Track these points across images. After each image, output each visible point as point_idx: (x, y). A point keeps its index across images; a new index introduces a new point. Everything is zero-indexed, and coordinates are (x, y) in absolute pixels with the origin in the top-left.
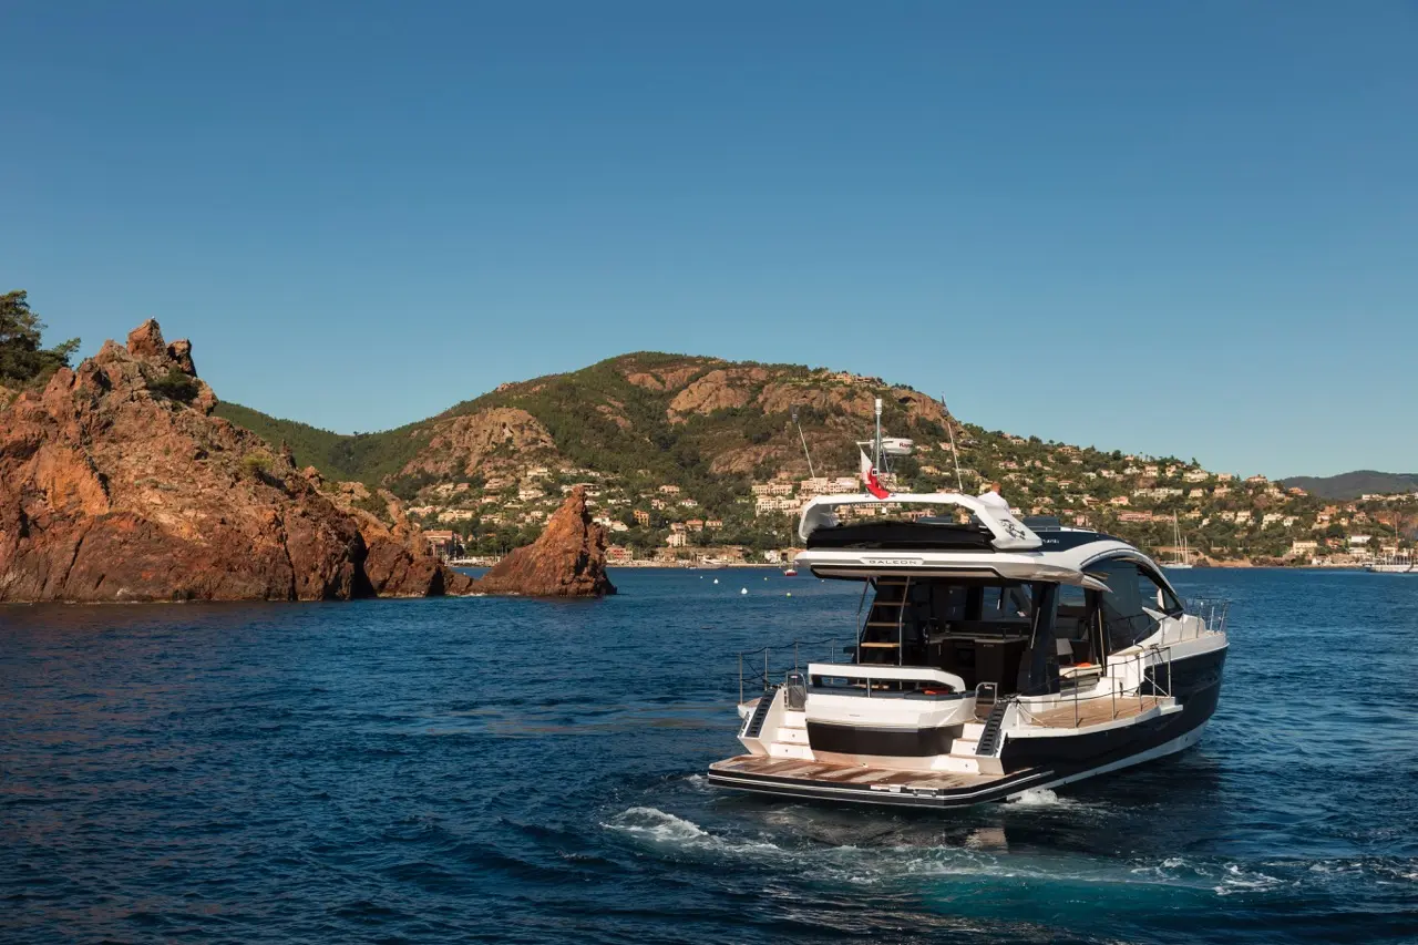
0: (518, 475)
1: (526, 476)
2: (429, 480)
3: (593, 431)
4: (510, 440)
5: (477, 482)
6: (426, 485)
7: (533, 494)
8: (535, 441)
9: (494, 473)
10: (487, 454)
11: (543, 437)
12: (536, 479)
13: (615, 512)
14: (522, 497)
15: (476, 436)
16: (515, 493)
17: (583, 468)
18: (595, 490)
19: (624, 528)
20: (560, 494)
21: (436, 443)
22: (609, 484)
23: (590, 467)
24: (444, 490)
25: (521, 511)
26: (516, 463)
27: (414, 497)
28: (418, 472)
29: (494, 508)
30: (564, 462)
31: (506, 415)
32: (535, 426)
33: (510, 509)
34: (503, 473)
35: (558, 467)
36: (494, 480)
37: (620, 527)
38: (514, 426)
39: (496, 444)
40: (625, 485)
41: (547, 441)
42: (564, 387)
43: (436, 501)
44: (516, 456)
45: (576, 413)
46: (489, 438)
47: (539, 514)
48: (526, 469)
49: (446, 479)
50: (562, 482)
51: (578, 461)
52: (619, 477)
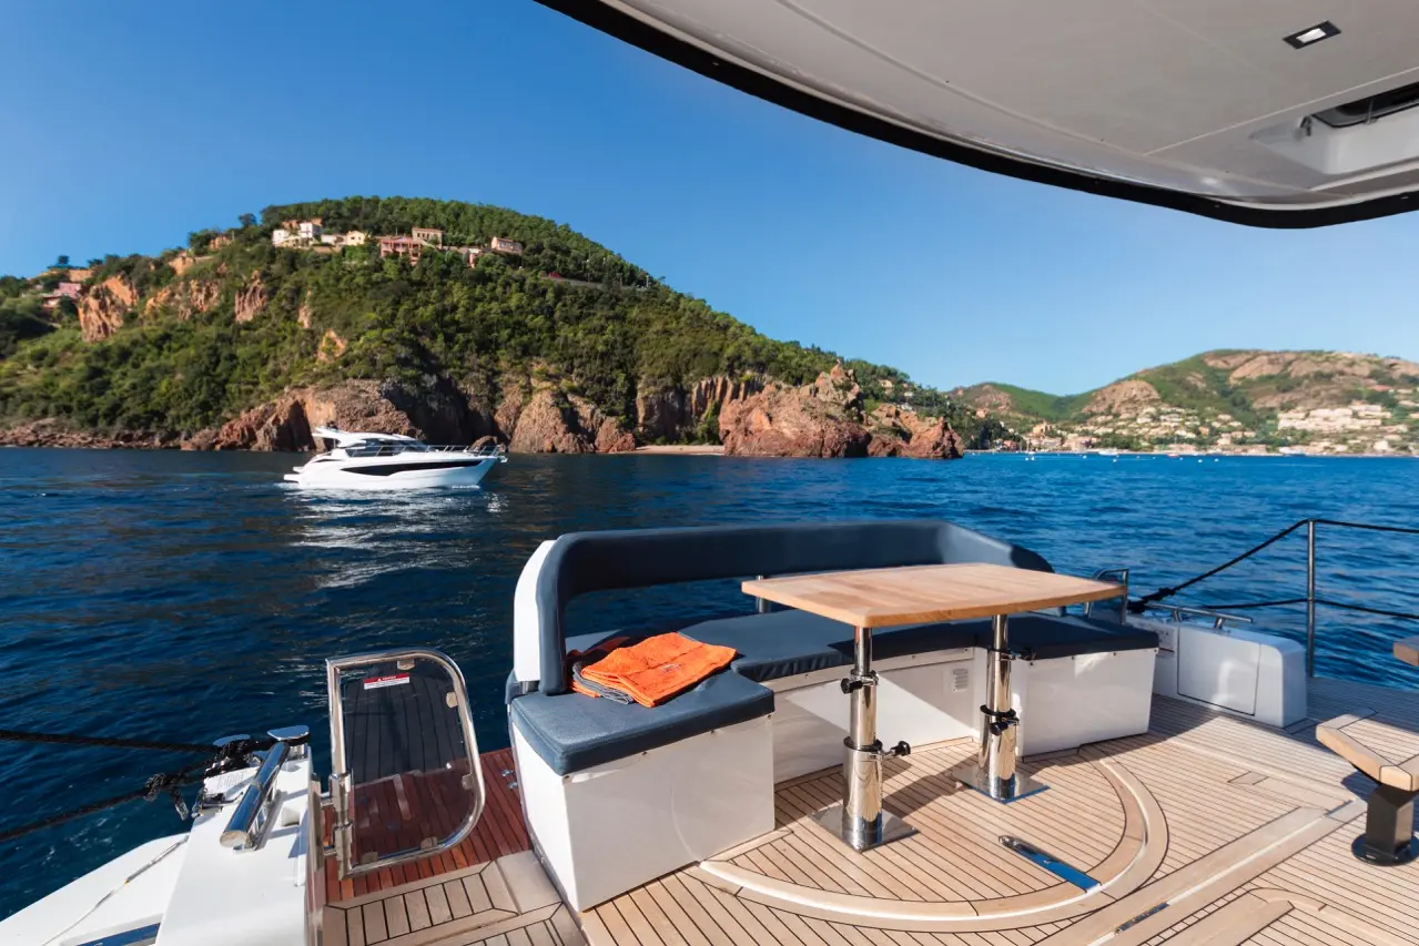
0: (1138, 412)
1: (1142, 412)
2: (1093, 414)
3: (1183, 390)
4: (1135, 396)
5: (1117, 415)
6: (1092, 417)
7: (1145, 420)
8: (1148, 396)
9: (1126, 411)
10: (1123, 402)
11: (1153, 393)
12: (1147, 413)
13: (1189, 428)
14: (1139, 422)
15: (1119, 395)
16: (1136, 420)
17: (1174, 407)
18: (1179, 418)
19: (1194, 436)
20: (1159, 420)
21: (1099, 398)
22: (1189, 415)
23: (1180, 406)
24: (1100, 419)
25: (1138, 428)
26: (1137, 406)
28: (1089, 412)
29: (1123, 427)
30: (1164, 405)
31: (1134, 384)
32: (1149, 389)
33: (1132, 427)
34: (1130, 411)
35: (1160, 407)
36: (1125, 414)
37: (1191, 435)
38: (1138, 389)
39: (1128, 398)
40: (1198, 415)
41: (1155, 395)
42: (1169, 370)
43: (1096, 424)
44: (1138, 403)
45: (1173, 381)
46: (1125, 395)
47: (1147, 430)
48: (1143, 409)
49: (1102, 414)
50: (1162, 414)
51: (1171, 404)
52: (1195, 411)
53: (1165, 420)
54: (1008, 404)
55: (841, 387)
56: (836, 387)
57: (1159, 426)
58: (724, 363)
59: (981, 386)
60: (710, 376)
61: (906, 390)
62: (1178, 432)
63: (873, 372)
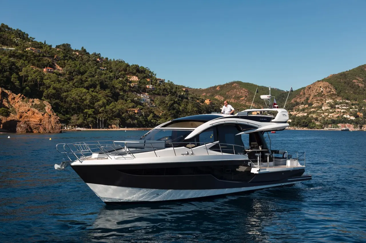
0: (323, 102)
1: (326, 102)
2: (297, 104)
3: (350, 88)
4: (322, 91)
5: (311, 104)
6: (296, 105)
7: (327, 108)
8: (330, 92)
9: (316, 102)
10: (315, 96)
11: (333, 90)
12: (328, 103)
13: (352, 113)
14: (323, 109)
15: (313, 90)
16: (321, 107)
17: (345, 99)
18: (346, 107)
19: (354, 118)
20: (335, 108)
21: (301, 93)
22: (353, 105)
23: (348, 99)
24: (301, 107)
25: (322, 113)
26: (323, 98)
27: (292, 109)
28: (295, 102)
29: (314, 112)
30: (339, 98)
31: (321, 84)
32: (330, 87)
33: (319, 112)
34: (318, 101)
35: (336, 99)
36: (316, 104)
37: (353, 118)
38: (324, 87)
39: (318, 93)
40: (358, 105)
41: (334, 91)
42: (343, 75)
43: (298, 110)
44: (323, 96)
45: (345, 83)
46: (316, 91)
47: (327, 114)
48: (326, 100)
49: (302, 103)
50: (336, 104)
51: (343, 98)
52: (357, 102)
53: (338, 108)
54: (246, 96)
57: (335, 111)
59: (232, 83)
61: (148, 83)
62: (345, 116)
63: (125, 70)
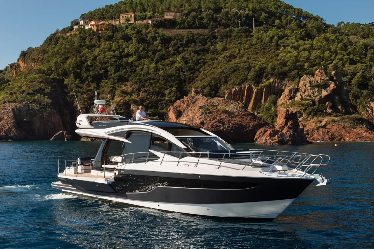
55: (318, 86)
56: (312, 87)
58: (251, 74)
60: (240, 84)
